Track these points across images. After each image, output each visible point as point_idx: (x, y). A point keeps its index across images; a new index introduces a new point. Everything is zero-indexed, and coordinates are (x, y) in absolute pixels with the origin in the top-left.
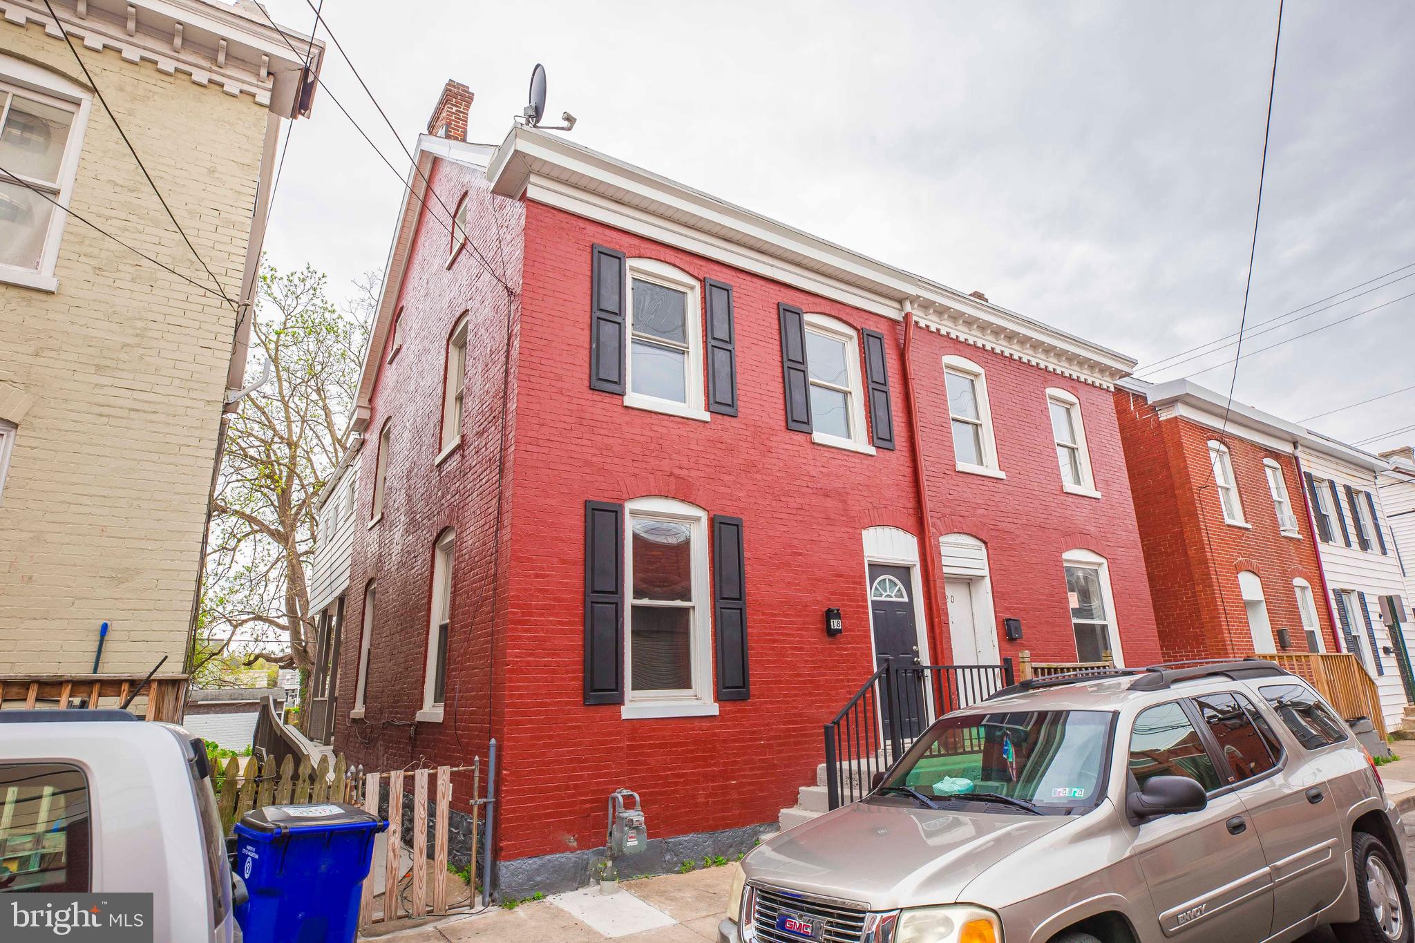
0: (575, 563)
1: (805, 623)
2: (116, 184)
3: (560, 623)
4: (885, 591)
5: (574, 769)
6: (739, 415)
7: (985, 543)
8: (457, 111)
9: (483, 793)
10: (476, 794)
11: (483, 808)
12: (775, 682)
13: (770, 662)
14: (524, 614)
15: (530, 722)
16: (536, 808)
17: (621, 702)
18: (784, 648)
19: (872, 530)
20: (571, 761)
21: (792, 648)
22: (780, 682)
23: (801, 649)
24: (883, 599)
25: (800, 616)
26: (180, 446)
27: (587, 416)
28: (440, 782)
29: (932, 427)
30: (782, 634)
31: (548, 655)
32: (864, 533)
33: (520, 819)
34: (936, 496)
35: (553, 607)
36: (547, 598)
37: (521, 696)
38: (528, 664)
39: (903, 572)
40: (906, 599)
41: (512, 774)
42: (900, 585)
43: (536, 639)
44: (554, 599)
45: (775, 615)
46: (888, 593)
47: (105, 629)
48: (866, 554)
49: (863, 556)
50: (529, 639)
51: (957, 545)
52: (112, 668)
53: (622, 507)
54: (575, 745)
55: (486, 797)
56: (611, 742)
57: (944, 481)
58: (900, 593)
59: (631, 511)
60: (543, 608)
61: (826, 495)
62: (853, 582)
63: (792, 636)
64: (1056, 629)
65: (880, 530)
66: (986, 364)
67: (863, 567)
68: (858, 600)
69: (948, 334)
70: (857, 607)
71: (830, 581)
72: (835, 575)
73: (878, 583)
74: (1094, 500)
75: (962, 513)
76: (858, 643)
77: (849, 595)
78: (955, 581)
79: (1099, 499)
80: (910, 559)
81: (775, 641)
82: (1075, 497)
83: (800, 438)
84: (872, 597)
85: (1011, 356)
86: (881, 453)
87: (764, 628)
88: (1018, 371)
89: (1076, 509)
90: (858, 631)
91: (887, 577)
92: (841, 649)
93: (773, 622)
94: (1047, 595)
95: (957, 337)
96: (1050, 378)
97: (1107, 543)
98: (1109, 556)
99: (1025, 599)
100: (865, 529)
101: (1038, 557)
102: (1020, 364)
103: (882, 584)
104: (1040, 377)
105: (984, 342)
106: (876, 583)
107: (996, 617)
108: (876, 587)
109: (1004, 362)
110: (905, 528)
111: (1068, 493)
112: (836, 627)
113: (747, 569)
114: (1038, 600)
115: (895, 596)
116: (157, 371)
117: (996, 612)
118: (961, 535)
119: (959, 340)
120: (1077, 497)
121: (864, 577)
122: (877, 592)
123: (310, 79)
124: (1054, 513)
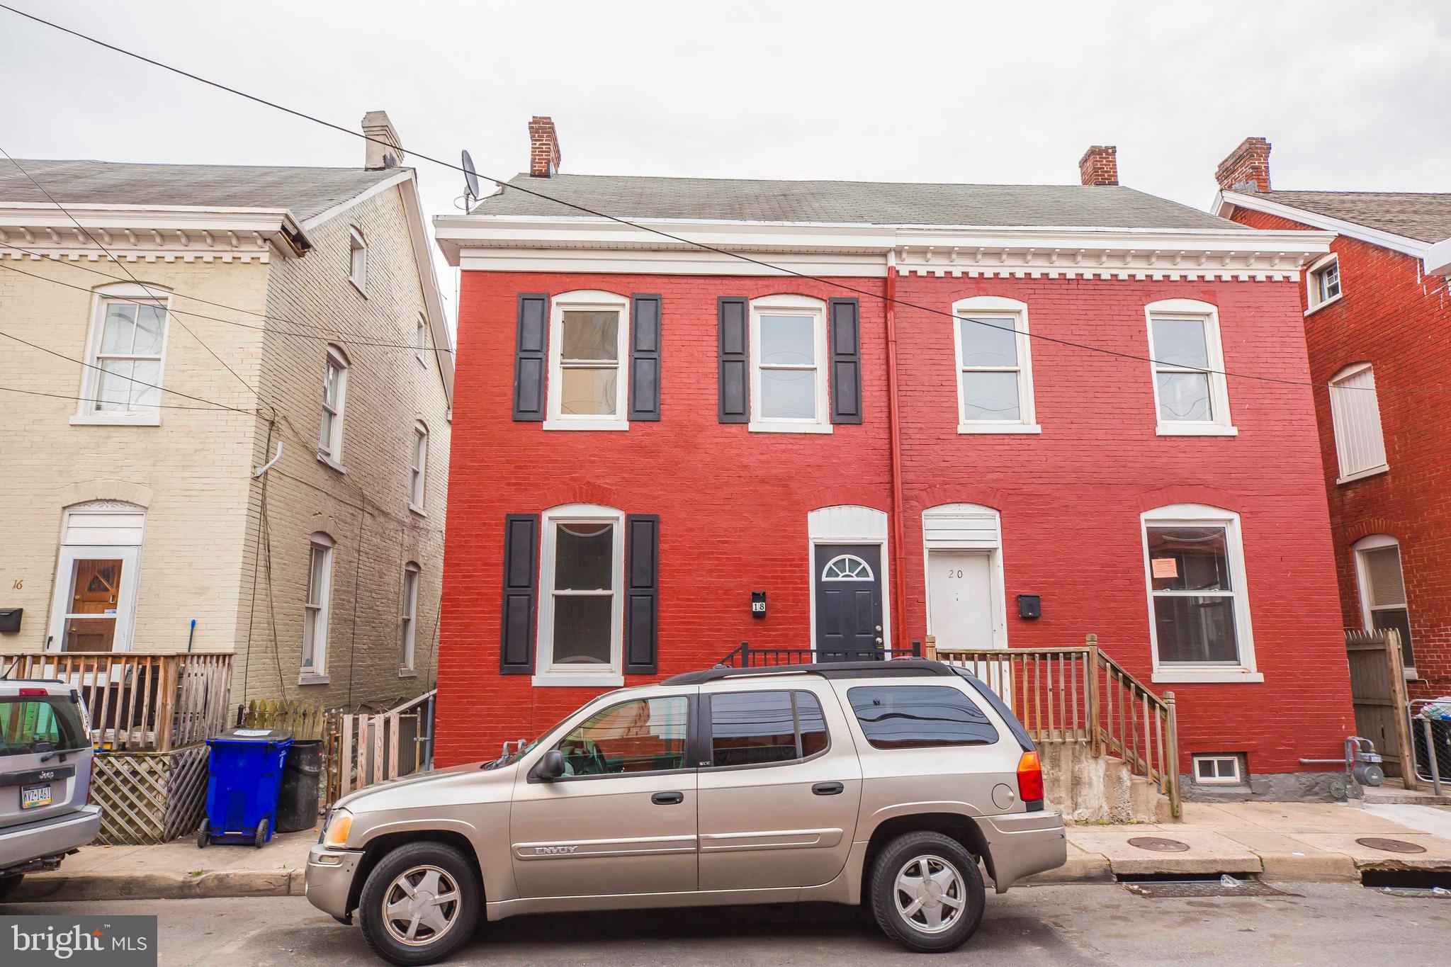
0: (497, 564)
1: (726, 606)
3: (482, 611)
4: (843, 571)
5: (490, 722)
6: (663, 418)
7: (999, 511)
8: (540, 145)
9: (424, 734)
10: (418, 734)
11: (423, 744)
12: (688, 660)
13: (682, 642)
14: (453, 606)
15: (458, 685)
16: (460, 747)
17: (532, 672)
18: (700, 629)
19: (824, 512)
20: (488, 715)
21: (709, 630)
22: (693, 660)
23: (721, 630)
24: (840, 579)
25: (721, 600)
26: (228, 509)
27: (510, 444)
28: (392, 724)
29: (924, 389)
30: (699, 617)
31: (471, 636)
32: (811, 516)
33: (447, 754)
34: (922, 466)
35: (477, 600)
36: (472, 593)
37: (450, 667)
38: (456, 643)
39: (869, 552)
40: (871, 578)
41: (442, 721)
42: (864, 564)
43: (462, 624)
44: (478, 594)
45: (692, 600)
46: (847, 573)
47: (193, 623)
48: (810, 536)
49: (807, 538)
50: (456, 624)
51: (945, 516)
53: (539, 517)
54: (492, 704)
55: (425, 736)
56: (522, 703)
57: (936, 448)
58: (863, 572)
59: (550, 518)
60: (469, 600)
61: (763, 481)
62: (791, 566)
63: (711, 618)
64: (1113, 604)
65: (835, 511)
66: (1032, 296)
67: (807, 549)
68: (796, 583)
69: (965, 274)
70: (794, 589)
71: (760, 566)
72: (767, 559)
73: (834, 564)
74: (1224, 439)
75: (962, 481)
76: (791, 624)
77: (782, 578)
78: (964, 554)
79: (1234, 436)
80: (875, 537)
81: (690, 623)
82: (1180, 439)
83: (734, 430)
84: (824, 579)
85: (1080, 277)
86: (843, 430)
87: (679, 612)
88: (1094, 292)
89: (1179, 455)
90: (793, 612)
91: (847, 557)
92: (769, 630)
93: (689, 606)
94: (1102, 565)
95: (981, 274)
96: (1158, 289)
97: (1243, 492)
98: (1245, 510)
99: (1059, 571)
100: (812, 510)
101: (1092, 521)
102: (1098, 282)
103: (840, 564)
104: (1136, 293)
105: (1028, 271)
106: (830, 564)
107: (1007, 593)
108: (831, 568)
109: (1067, 287)
110: (871, 505)
111: (1165, 436)
112: (758, 610)
113: (663, 560)
114: (1084, 571)
115: (857, 575)
116: (213, 463)
117: (1007, 588)
118: (961, 505)
119: (986, 276)
120: (1185, 439)
121: (807, 560)
122: (831, 573)
123: (294, 232)
124: (1132, 465)
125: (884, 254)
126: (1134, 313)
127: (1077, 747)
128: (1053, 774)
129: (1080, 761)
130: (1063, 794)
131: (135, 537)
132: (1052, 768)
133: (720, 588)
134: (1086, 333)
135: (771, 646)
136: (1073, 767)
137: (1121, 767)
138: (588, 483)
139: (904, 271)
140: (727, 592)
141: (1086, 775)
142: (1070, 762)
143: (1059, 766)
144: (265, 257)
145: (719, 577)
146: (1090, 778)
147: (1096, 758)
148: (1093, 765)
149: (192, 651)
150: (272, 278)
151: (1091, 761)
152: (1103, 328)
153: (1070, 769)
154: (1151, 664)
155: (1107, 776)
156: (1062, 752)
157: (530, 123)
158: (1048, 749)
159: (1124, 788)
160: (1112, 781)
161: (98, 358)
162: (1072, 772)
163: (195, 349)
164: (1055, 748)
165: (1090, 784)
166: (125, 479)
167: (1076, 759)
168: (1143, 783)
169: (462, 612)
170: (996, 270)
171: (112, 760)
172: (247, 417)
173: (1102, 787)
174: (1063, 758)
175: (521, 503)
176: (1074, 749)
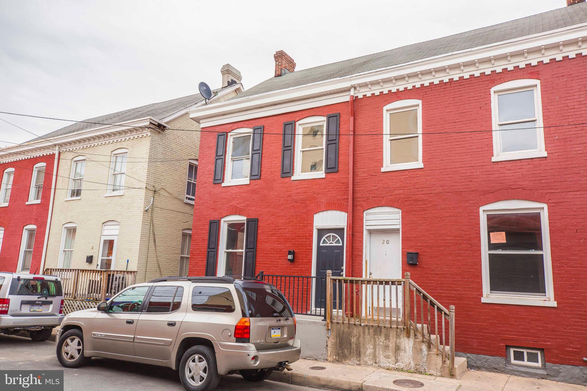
0: (206, 240)
1: (280, 257)
2: (131, 168)
3: (201, 258)
4: (329, 241)
6: (262, 178)
18: (270, 266)
19: (321, 214)
21: (273, 267)
23: (277, 267)
24: (328, 245)
25: (278, 254)
26: (137, 222)
27: (212, 193)
29: (367, 151)
30: (270, 261)
31: (198, 267)
32: (315, 216)
35: (200, 253)
36: (199, 251)
39: (339, 231)
40: (340, 244)
42: (339, 238)
43: (195, 263)
45: (268, 254)
46: (331, 242)
47: (128, 261)
48: (314, 225)
49: (312, 226)
51: (376, 213)
52: (129, 269)
53: (220, 221)
57: (371, 180)
58: (338, 242)
59: (225, 221)
60: (197, 254)
61: (296, 202)
62: (306, 239)
63: (274, 262)
64: (460, 258)
65: (325, 213)
66: (425, 96)
67: (312, 231)
68: (307, 246)
69: (390, 91)
70: (306, 249)
71: (293, 239)
72: (297, 236)
73: (326, 238)
74: (539, 159)
75: (382, 195)
76: (304, 265)
77: (301, 244)
78: (390, 232)
79: (545, 157)
80: (341, 225)
81: (266, 264)
82: (508, 163)
83: (287, 180)
84: (321, 244)
85: (451, 80)
86: (330, 176)
87: (263, 259)
88: (460, 87)
89: (506, 172)
90: (306, 260)
91: (331, 234)
92: (296, 267)
93: (267, 256)
94: (455, 237)
95: (398, 90)
96: (499, 77)
97: (549, 191)
98: (550, 201)
99: (430, 240)
100: (316, 213)
101: (449, 212)
102: (463, 81)
103: (329, 238)
104: (485, 82)
105: (422, 83)
106: (324, 238)
107: (402, 251)
108: (324, 240)
109: (444, 87)
110: (341, 210)
111: (498, 162)
112: (290, 258)
113: (259, 237)
114: (444, 240)
115: (335, 243)
116: (135, 207)
117: (402, 249)
118: (383, 207)
119: (400, 90)
120: (511, 162)
121: (312, 236)
122: (324, 242)
123: (157, 124)
124: (476, 180)
125: (348, 90)
126: (484, 94)
127: (399, 330)
128: (386, 343)
129: (400, 338)
130: (390, 354)
131: (117, 232)
132: (385, 340)
133: (278, 249)
134: (454, 110)
135: (296, 274)
136: (396, 340)
137: (422, 344)
138: (235, 206)
139: (360, 96)
140: (281, 250)
141: (403, 345)
142: (395, 338)
143: (389, 339)
144: (149, 134)
145: (278, 244)
146: (405, 347)
147: (408, 337)
148: (407, 341)
149: (127, 270)
150: (152, 141)
151: (406, 338)
152: (463, 106)
153: (395, 342)
154: (482, 292)
155: (414, 347)
156: (390, 332)
157: (274, 55)
158: (383, 330)
159: (423, 355)
160: (417, 351)
161: (113, 174)
162: (396, 343)
163: (132, 169)
164: (387, 330)
165: (405, 350)
166: (116, 214)
167: (398, 336)
168: (434, 354)
169: (195, 258)
170: (405, 86)
171: (90, 303)
172: (143, 190)
173: (411, 352)
174: (391, 335)
175: (214, 216)
176: (397, 332)
